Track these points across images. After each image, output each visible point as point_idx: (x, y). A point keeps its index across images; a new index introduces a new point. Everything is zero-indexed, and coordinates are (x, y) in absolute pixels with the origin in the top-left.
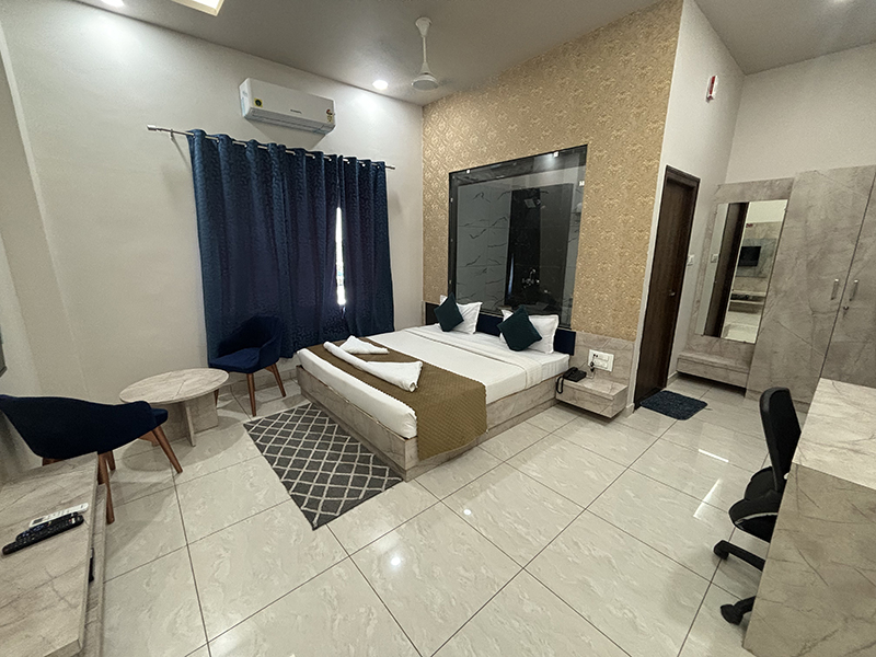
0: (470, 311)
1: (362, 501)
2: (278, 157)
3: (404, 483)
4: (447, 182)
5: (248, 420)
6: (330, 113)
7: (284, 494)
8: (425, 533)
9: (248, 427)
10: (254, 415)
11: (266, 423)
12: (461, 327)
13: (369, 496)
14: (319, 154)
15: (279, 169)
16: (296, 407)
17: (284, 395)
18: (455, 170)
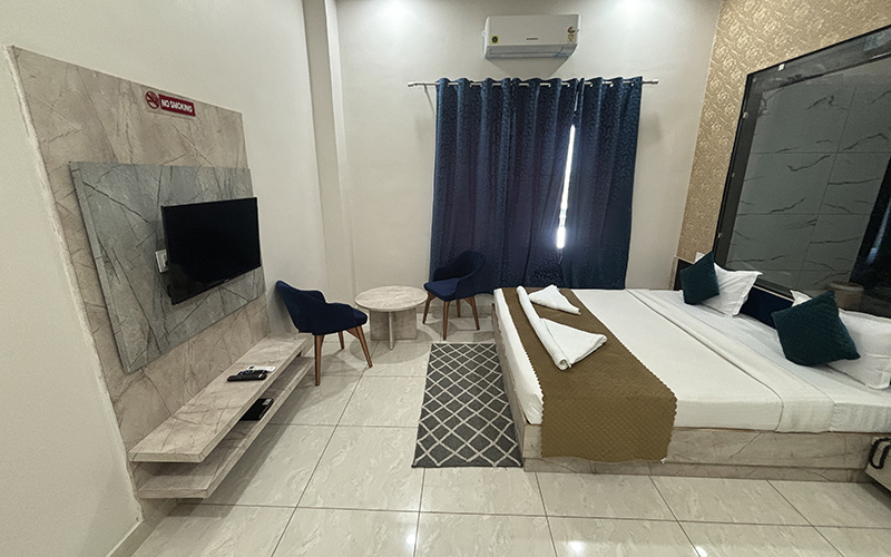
0: (737, 283)
1: (468, 465)
2: (511, 92)
3: (522, 470)
4: (742, 89)
5: (438, 340)
6: (572, 32)
7: (416, 421)
8: (502, 541)
9: (433, 348)
10: (445, 339)
11: (447, 349)
12: (714, 302)
13: (479, 463)
14: (555, 82)
15: (509, 104)
16: (479, 343)
17: (478, 329)
18: (759, 68)
